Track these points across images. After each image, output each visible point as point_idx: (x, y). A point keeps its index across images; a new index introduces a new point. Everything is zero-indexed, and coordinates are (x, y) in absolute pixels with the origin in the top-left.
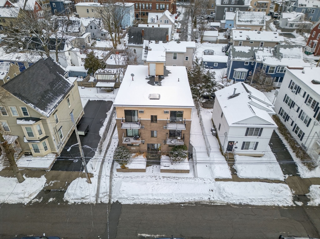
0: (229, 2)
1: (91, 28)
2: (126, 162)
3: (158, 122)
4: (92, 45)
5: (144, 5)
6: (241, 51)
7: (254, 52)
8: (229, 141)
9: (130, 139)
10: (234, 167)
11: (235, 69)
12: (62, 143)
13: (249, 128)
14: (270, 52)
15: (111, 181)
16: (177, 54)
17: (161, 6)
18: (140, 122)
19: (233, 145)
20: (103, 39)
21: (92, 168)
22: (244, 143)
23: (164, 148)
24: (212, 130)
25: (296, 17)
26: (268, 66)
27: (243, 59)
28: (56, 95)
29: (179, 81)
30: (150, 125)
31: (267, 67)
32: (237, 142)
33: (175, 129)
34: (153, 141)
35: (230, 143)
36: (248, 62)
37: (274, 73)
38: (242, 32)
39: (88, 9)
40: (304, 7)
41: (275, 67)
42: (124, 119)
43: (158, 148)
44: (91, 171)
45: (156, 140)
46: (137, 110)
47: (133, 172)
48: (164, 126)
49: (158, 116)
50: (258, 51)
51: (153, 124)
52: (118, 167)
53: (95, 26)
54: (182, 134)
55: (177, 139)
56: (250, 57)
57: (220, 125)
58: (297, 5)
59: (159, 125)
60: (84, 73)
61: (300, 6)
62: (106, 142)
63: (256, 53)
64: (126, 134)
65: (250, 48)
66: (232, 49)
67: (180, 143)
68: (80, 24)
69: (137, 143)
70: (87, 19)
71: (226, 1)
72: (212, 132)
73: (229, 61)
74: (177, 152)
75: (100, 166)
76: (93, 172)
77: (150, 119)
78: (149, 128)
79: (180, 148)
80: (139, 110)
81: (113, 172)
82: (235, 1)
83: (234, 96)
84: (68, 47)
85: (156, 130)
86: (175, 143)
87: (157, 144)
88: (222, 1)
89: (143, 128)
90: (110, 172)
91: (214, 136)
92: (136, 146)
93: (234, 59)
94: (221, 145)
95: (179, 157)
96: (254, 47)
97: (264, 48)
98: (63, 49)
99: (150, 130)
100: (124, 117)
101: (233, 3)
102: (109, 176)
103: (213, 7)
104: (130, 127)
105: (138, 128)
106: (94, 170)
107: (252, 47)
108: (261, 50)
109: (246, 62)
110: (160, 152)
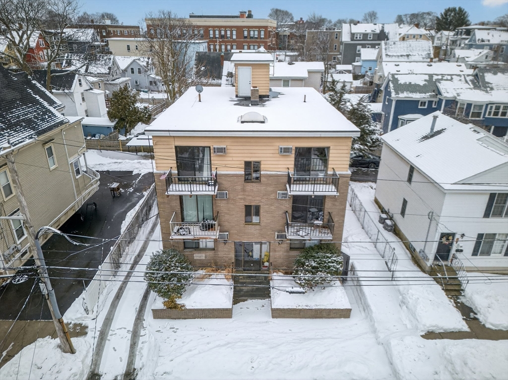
0: (363, 37)
1: (133, 72)
2: (179, 291)
3: (263, 179)
6: (410, 83)
7: (436, 84)
8: (442, 234)
9: (192, 228)
10: (462, 299)
11: (399, 117)
12: (23, 250)
13: (495, 194)
14: (466, 82)
15: (133, 345)
16: (290, 81)
18: (215, 181)
19: (451, 244)
20: (152, 91)
21: (86, 310)
22: (480, 236)
23: (278, 254)
24: (382, 221)
25: (478, 55)
26: (468, 104)
27: (416, 96)
29: (305, 102)
30: (244, 190)
31: (467, 107)
32: (463, 235)
33: (311, 193)
34: (250, 234)
36: (425, 103)
37: (481, 118)
38: (398, 65)
39: (128, 46)
40: (487, 43)
41: (483, 106)
42: (175, 171)
43: (263, 257)
44: (83, 318)
45: (258, 231)
46: (210, 147)
47: (199, 319)
48: (278, 192)
49: (262, 163)
50: (441, 81)
51: (250, 186)
52: (156, 305)
53: (139, 69)
54: (326, 212)
55: (313, 226)
56: (428, 93)
57: (405, 202)
58: (475, 41)
59: (264, 188)
60: (108, 127)
61: (480, 41)
62: (135, 247)
63: (438, 84)
64: (180, 216)
65: (427, 77)
66: (391, 79)
67: (323, 235)
68: (112, 60)
69: (208, 238)
70: (126, 59)
71: (359, 35)
72: (383, 223)
73: (387, 103)
74: (315, 261)
75: (111, 305)
76: (87, 322)
77: (243, 173)
78: (241, 199)
79: (321, 249)
80: (214, 146)
81: (144, 320)
82: (373, 34)
83: (431, 134)
84: (80, 84)
85: (258, 204)
86: (309, 235)
87: (261, 244)
88: (353, 35)
89: (225, 197)
90: (136, 319)
91: (390, 233)
92: (206, 249)
93: (397, 97)
94: (414, 250)
95: (321, 272)
96: (434, 76)
97: (453, 77)
98: (70, 87)
99: (242, 204)
100: (173, 168)
101: (370, 38)
102: (131, 330)
103: (335, 49)
104: (191, 191)
105: (212, 193)
106: (91, 316)
107: (431, 76)
108: (447, 80)
109: (422, 102)
110: (267, 267)
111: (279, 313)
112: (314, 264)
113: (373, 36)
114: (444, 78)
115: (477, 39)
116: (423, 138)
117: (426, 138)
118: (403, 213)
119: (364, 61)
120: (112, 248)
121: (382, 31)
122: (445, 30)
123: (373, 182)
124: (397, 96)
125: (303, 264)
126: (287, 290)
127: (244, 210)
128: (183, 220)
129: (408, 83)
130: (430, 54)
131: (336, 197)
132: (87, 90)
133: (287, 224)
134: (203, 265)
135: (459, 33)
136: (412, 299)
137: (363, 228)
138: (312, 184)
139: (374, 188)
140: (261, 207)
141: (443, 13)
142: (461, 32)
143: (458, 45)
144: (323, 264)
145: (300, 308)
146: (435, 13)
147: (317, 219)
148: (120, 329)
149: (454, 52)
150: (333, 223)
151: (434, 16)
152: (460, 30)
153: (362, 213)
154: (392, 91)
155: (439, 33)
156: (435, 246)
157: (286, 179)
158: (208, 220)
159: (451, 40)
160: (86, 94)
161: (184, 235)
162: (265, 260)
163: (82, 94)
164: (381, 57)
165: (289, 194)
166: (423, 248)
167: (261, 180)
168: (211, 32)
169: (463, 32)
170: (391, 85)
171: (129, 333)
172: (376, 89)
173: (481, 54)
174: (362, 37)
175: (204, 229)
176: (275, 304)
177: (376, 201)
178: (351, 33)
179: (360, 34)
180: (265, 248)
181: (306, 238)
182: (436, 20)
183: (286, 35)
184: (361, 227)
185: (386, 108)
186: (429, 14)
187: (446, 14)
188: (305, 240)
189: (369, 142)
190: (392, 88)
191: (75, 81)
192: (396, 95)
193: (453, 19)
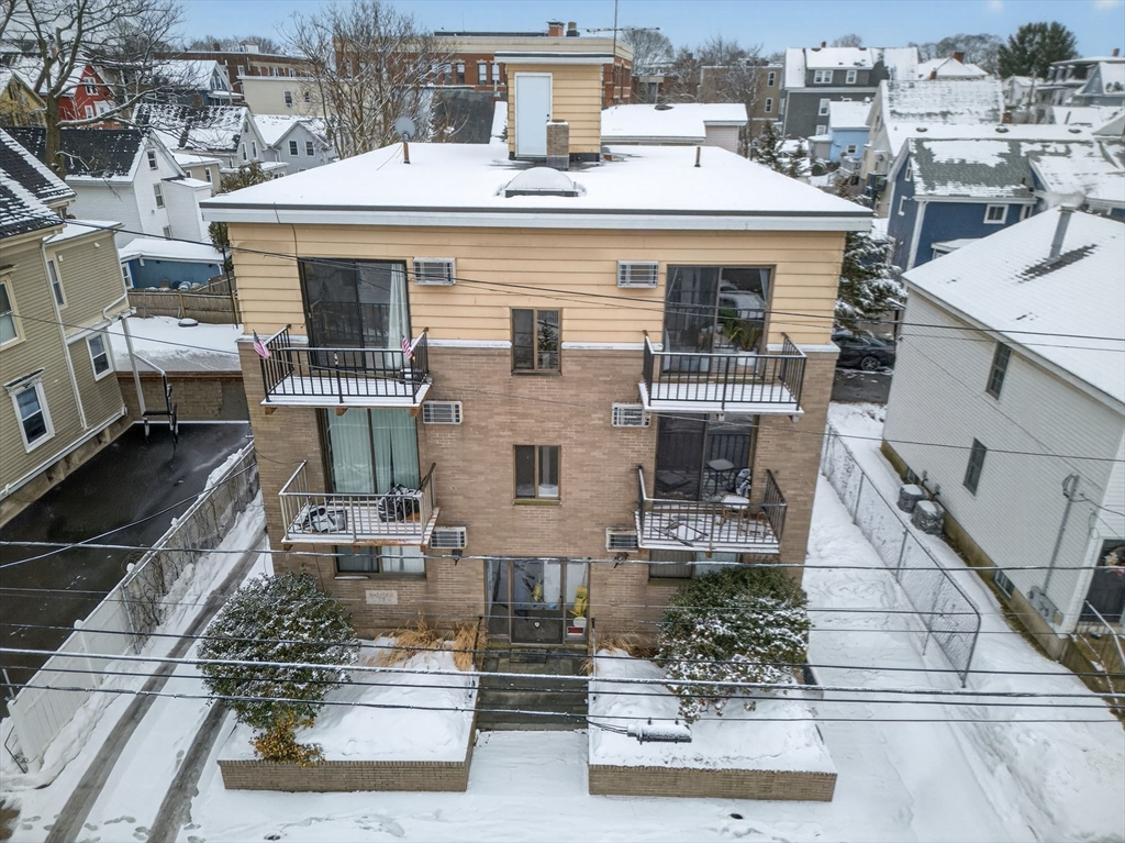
0: (834, 78)
1: (294, 152)
3: (568, 366)
6: (963, 161)
7: (1027, 162)
8: (1107, 541)
11: (934, 246)
14: (1107, 158)
21: (18, 759)
23: (612, 593)
24: (908, 503)
25: (1110, 118)
27: (979, 193)
29: (698, 165)
30: (510, 399)
33: (716, 408)
34: (529, 533)
35: (1113, 558)
36: (1001, 209)
38: (926, 128)
39: (286, 93)
42: (300, 338)
43: (570, 598)
44: (9, 785)
45: (553, 526)
46: (404, 262)
47: (365, 793)
48: (615, 405)
49: (566, 313)
50: (1042, 157)
51: (529, 387)
52: (235, 745)
53: (309, 144)
54: (759, 468)
55: (720, 513)
56: (1009, 184)
57: (978, 453)
58: (1100, 89)
59: (573, 392)
60: (210, 265)
61: (1111, 89)
62: (218, 565)
63: (1035, 164)
64: (321, 474)
65: (1005, 148)
66: (915, 152)
67: (750, 540)
68: (242, 120)
69: (407, 543)
70: (280, 121)
71: (824, 73)
72: (911, 511)
73: (902, 213)
74: (724, 621)
75: (109, 739)
76: (18, 795)
77: (509, 345)
78: (502, 426)
79: (745, 581)
80: (416, 259)
81: (197, 793)
82: (859, 71)
83: (1054, 260)
84: (153, 164)
85: (555, 444)
86: (707, 539)
87: (563, 561)
88: (810, 73)
89: (454, 419)
90: (171, 789)
91: (933, 536)
92: (400, 576)
93: (931, 195)
94: (1010, 587)
95: (743, 654)
96: (1023, 144)
97: (1072, 146)
98: (125, 169)
99: (506, 442)
100: (296, 329)
101: (851, 79)
102: (149, 827)
103: (768, 109)
104: (341, 395)
105: (408, 402)
106: (36, 776)
107: (1015, 144)
108: (1056, 154)
109: (992, 209)
110: (580, 630)
111: (609, 782)
112: (721, 630)
113: (858, 76)
114: (1048, 150)
115: (1104, 85)
116: (1029, 272)
117: (1038, 270)
118: (971, 482)
119: (837, 131)
120: (130, 567)
121: (880, 65)
122: (1018, 74)
123: (873, 403)
124: (930, 192)
125: (688, 629)
126: (632, 727)
127: (511, 460)
128: (330, 485)
129: (956, 162)
130: (998, 110)
131: (795, 419)
132: (168, 180)
133: (641, 505)
134: (392, 623)
135: (1059, 73)
136: (1027, 744)
137: (855, 523)
138: (717, 382)
139: (877, 417)
140: (564, 450)
141: (1015, 37)
142: (1064, 72)
143: (1057, 102)
144: (748, 628)
145: (677, 765)
146: (995, 36)
147: (732, 491)
148: (117, 821)
149: (1052, 111)
150: (783, 501)
151: (994, 45)
152: (1061, 67)
153: (853, 482)
154: (916, 179)
155: (1008, 81)
156: (1084, 580)
157: (638, 366)
158: (404, 490)
159: (1038, 91)
160: (166, 187)
161: (325, 531)
162: (578, 609)
163: (157, 188)
164: (879, 119)
165: (647, 407)
166: (1041, 584)
167: (563, 371)
169: (1069, 72)
170: (915, 166)
171: (141, 838)
172: (870, 188)
173: (1118, 117)
174: (831, 77)
175: (392, 513)
176: (601, 750)
177: (887, 452)
178: (806, 69)
179: (827, 70)
180: (576, 574)
181: (697, 547)
182: (999, 52)
183: (655, 84)
184: (851, 519)
185: (900, 227)
186: (981, 38)
187: (1022, 39)
188: (693, 556)
189: (866, 296)
190: (918, 173)
191: (138, 156)
192: (926, 189)
193: (1037, 50)
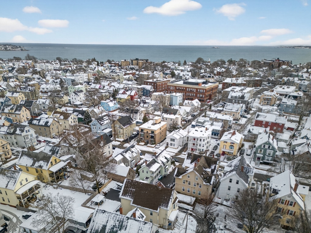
1: (155, 105)
4: (152, 113)
5: (191, 94)
17: (200, 95)
18: (144, 133)
28: (128, 124)
33: (153, 135)
49: (148, 132)
78: (146, 135)
82: (239, 97)
133: (150, 138)
165: (150, 135)
168: (188, 89)
178: (231, 96)
